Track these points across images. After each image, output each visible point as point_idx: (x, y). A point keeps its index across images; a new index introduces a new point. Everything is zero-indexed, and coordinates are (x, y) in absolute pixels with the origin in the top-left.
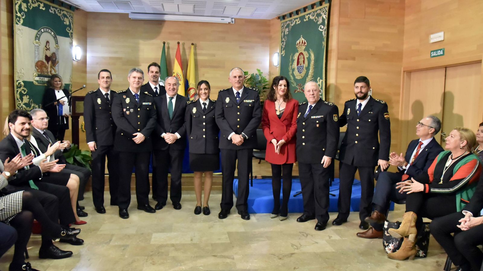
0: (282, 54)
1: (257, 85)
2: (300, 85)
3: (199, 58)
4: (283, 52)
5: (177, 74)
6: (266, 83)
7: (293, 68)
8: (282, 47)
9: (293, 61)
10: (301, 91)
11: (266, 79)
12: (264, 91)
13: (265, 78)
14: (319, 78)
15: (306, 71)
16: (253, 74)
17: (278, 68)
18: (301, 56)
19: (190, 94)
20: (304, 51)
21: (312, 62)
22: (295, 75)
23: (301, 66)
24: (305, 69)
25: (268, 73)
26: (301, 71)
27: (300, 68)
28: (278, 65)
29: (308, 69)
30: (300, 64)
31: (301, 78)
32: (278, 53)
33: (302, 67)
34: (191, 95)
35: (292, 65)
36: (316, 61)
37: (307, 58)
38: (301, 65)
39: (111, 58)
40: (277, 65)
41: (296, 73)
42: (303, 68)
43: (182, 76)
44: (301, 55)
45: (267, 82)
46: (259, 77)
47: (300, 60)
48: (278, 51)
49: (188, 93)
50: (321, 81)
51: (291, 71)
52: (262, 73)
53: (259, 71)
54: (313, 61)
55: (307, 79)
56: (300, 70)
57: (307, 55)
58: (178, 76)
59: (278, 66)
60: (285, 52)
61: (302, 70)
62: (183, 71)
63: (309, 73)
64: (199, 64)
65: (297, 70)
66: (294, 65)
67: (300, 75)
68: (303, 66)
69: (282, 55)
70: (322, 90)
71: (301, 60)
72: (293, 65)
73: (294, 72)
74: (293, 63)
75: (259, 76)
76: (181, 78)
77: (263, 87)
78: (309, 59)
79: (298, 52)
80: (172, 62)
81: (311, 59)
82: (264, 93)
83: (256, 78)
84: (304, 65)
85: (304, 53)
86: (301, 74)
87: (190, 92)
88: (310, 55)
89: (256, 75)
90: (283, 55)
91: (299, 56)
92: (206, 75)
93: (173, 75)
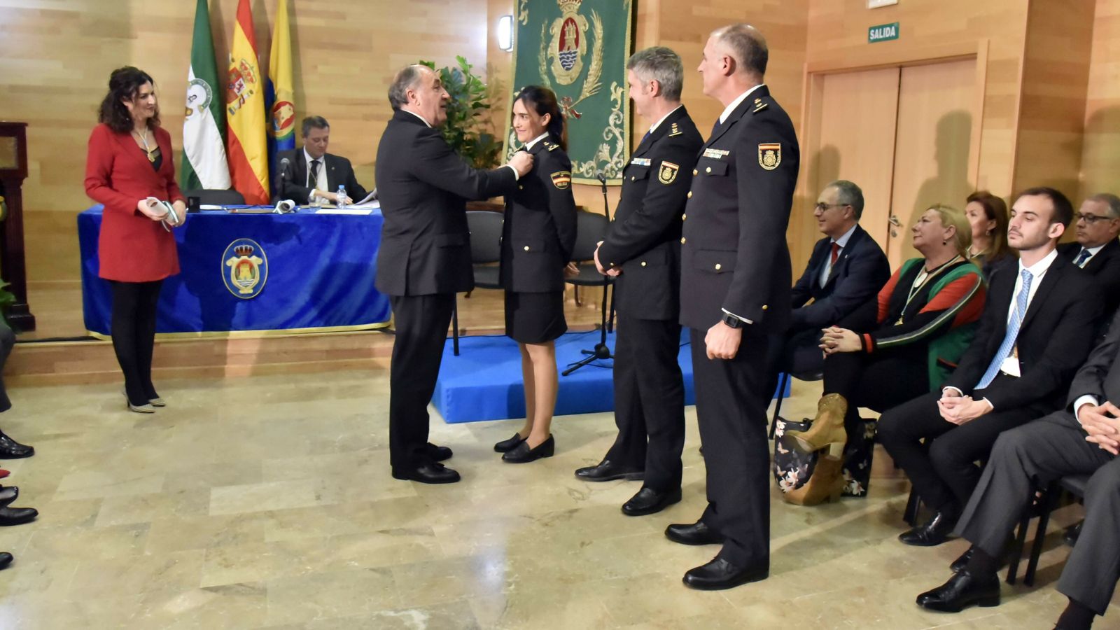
0: (521, 18)
1: (456, 98)
2: (568, 100)
3: (302, 21)
4: (524, 14)
5: (242, 64)
6: (481, 93)
7: (549, 57)
8: (520, 3)
9: (549, 38)
10: (570, 115)
11: (480, 83)
12: (476, 114)
13: (479, 79)
14: (614, 84)
15: (581, 64)
16: (447, 68)
17: (511, 56)
18: (571, 27)
19: (278, 119)
20: (579, 13)
21: (598, 44)
22: (555, 74)
23: (570, 53)
24: (579, 59)
25: (485, 68)
26: (569, 65)
27: (568, 58)
28: (510, 48)
29: (587, 59)
30: (566, 47)
31: (571, 82)
32: (511, 17)
33: (573, 55)
34: (283, 121)
35: (546, 48)
36: (607, 40)
37: (585, 32)
38: (569, 49)
39: (44, 13)
40: (509, 46)
41: (557, 68)
42: (575, 57)
43: (256, 68)
44: (570, 24)
45: (483, 89)
46: (461, 76)
47: (567, 37)
48: (511, 11)
49: (273, 115)
50: (620, 90)
51: (545, 63)
52: (470, 66)
53: (463, 60)
54: (600, 41)
55: (585, 86)
56: (567, 62)
57: (585, 25)
58: (246, 69)
59: (511, 50)
60: (528, 15)
61: (571, 62)
62: (259, 57)
63: (589, 70)
64: (303, 37)
65: (560, 62)
66: (552, 50)
67: (568, 76)
68: (575, 53)
69: (520, 23)
70: (623, 112)
71: (570, 37)
72: (549, 49)
73: (552, 68)
74: (550, 44)
75: (463, 74)
76: (254, 75)
77: (473, 103)
78: (590, 36)
79: (561, 17)
80: (227, 29)
81: (595, 34)
82: (475, 118)
83: (453, 79)
84: (578, 50)
85: (578, 19)
86: (571, 71)
87: (280, 113)
88: (592, 25)
89: (454, 73)
90: (524, 23)
91: (564, 27)
92: (321, 68)
93: (231, 67)
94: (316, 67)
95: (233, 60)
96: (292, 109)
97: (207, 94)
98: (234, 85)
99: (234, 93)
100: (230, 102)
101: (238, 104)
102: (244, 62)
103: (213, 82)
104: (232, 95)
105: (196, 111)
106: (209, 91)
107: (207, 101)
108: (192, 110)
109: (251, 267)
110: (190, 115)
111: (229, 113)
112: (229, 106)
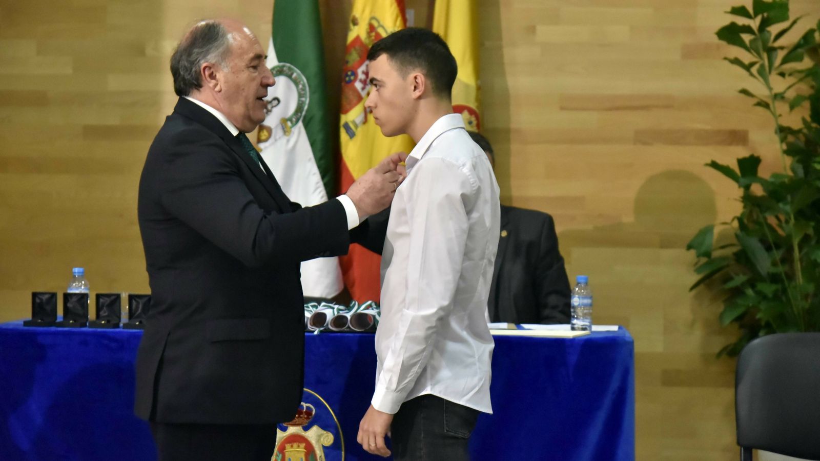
5: (372, 29)
92: (545, 32)
93: (351, 37)
94: (532, 30)
95: (355, 23)
96: (473, 119)
97: (300, 96)
98: (355, 74)
99: (355, 90)
100: (346, 112)
101: (362, 115)
102: (375, 24)
103: (313, 67)
104: (349, 94)
105: (277, 132)
106: (304, 85)
107: (299, 109)
108: (270, 131)
109: (310, 450)
110: (266, 140)
111: (344, 136)
112: (344, 119)
